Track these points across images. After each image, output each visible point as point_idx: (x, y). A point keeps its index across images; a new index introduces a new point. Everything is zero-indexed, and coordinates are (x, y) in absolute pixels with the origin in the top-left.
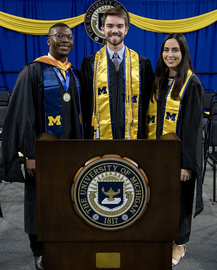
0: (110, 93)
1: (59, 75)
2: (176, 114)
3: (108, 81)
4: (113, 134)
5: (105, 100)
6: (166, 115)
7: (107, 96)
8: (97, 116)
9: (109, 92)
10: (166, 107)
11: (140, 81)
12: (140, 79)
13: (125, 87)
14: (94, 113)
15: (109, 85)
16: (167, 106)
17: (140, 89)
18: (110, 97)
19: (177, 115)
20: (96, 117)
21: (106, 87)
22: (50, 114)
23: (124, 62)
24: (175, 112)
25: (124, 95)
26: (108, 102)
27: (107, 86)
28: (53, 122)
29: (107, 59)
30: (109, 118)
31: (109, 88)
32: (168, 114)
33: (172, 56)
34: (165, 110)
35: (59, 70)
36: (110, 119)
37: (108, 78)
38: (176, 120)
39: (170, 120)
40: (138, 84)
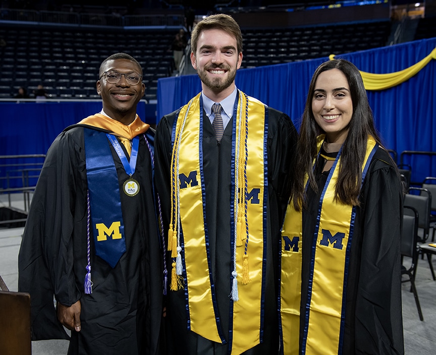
0: (204, 185)
1: (117, 147)
2: (344, 234)
3: (200, 161)
4: (209, 268)
5: (194, 198)
6: (320, 236)
7: (197, 190)
8: (177, 230)
9: (202, 183)
10: (321, 219)
11: (264, 159)
12: (265, 155)
13: (234, 172)
14: (171, 225)
15: (202, 168)
16: (324, 217)
17: (265, 176)
18: (203, 192)
19: (347, 236)
20: (175, 232)
21: (195, 173)
22: (99, 219)
23: (234, 122)
24: (342, 230)
25: (232, 187)
26: (199, 202)
27: (198, 170)
28: (105, 234)
29: (201, 117)
30: (202, 236)
31: (201, 173)
32: (326, 233)
33: (333, 107)
34: (319, 225)
35: (118, 138)
36: (204, 237)
37: (200, 155)
38: (346, 247)
39: (330, 247)
40: (261, 165)
